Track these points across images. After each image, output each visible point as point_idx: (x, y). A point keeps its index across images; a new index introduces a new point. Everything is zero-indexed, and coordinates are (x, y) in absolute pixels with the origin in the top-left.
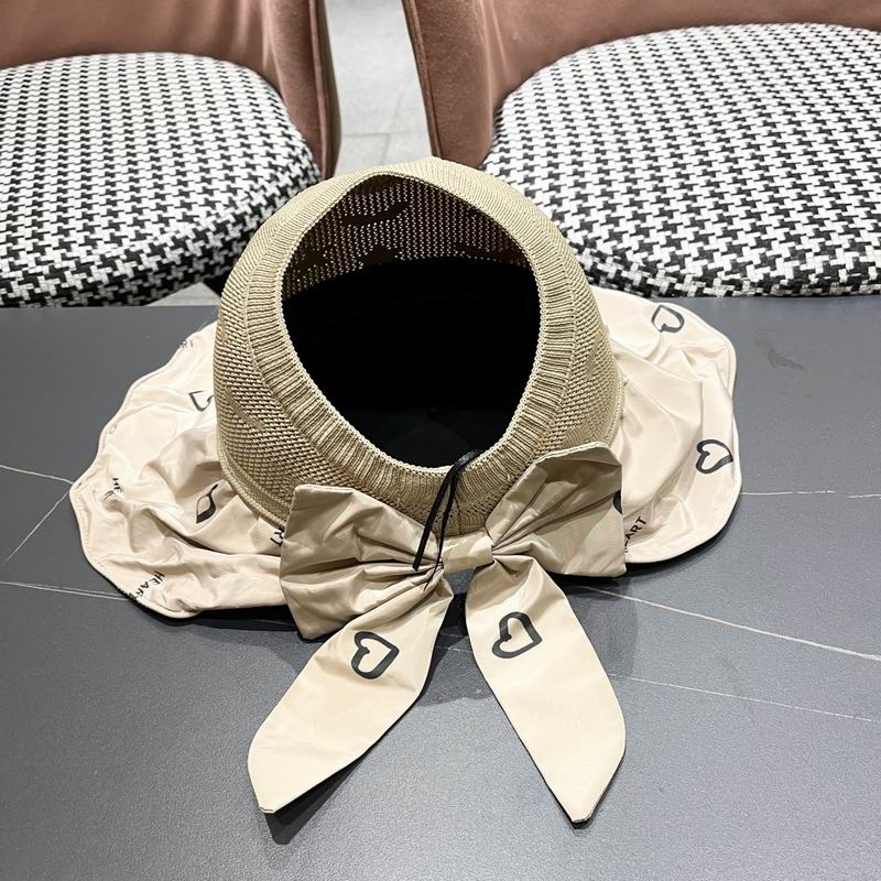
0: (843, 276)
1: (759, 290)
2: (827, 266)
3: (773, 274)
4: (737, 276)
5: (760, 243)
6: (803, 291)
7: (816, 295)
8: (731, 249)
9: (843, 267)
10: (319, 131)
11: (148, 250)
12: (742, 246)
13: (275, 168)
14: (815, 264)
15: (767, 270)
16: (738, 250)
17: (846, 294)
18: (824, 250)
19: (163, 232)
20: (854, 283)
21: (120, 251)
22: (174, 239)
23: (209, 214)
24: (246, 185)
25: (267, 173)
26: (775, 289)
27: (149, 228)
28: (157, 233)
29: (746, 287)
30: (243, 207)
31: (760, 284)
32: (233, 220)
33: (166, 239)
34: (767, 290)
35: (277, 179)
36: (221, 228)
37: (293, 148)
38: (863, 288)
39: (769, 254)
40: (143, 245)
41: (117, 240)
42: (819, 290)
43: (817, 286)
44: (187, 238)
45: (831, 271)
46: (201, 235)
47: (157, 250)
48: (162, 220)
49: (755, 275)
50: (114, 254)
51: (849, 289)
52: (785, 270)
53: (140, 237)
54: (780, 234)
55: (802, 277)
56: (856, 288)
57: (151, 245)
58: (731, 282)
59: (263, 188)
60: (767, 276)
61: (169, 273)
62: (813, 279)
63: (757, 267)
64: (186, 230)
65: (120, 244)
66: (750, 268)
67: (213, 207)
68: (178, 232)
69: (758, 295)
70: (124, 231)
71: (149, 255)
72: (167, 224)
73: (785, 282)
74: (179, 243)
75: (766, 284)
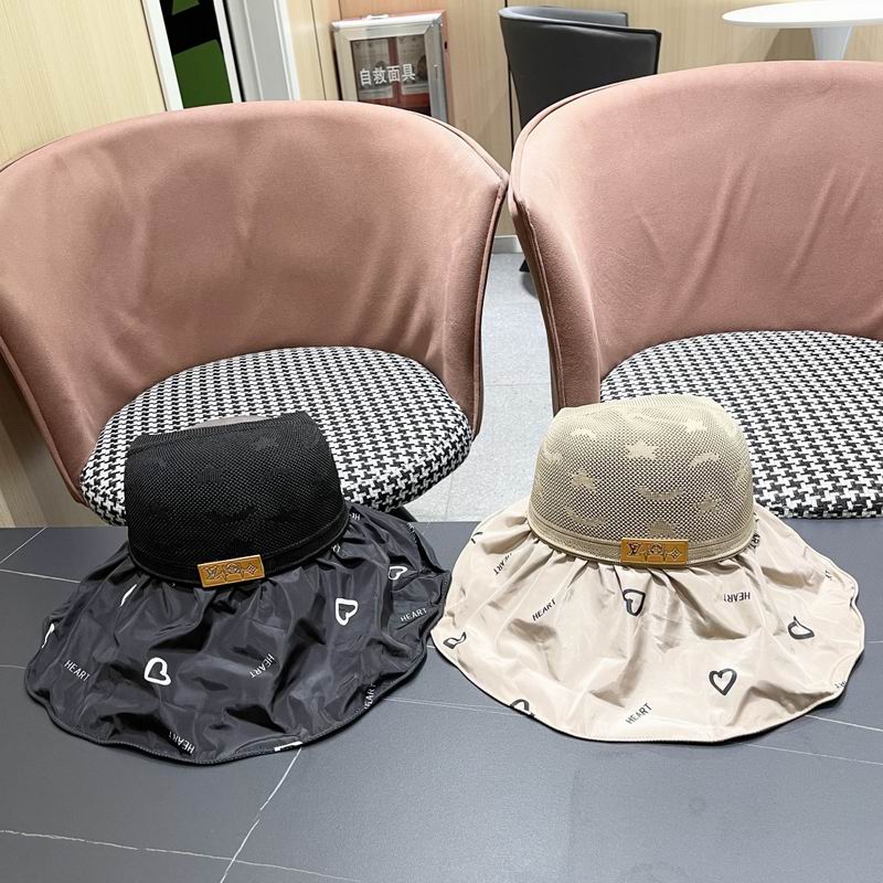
0: (850, 506)
1: (796, 514)
2: (838, 499)
3: (804, 504)
4: (780, 505)
5: (792, 484)
6: (825, 515)
7: (833, 518)
8: (774, 488)
9: (850, 500)
10: (472, 404)
11: (373, 485)
12: (781, 485)
13: (448, 429)
14: (831, 497)
15: (799, 501)
16: (779, 488)
17: (853, 517)
18: (835, 489)
19: (382, 473)
20: (858, 510)
21: (356, 486)
22: (389, 478)
23: (410, 462)
24: (431, 441)
25: (443, 433)
26: (806, 513)
27: (373, 470)
28: (378, 474)
29: (786, 512)
30: (431, 457)
31: (796, 510)
32: (425, 465)
33: (384, 478)
34: (801, 514)
35: (450, 437)
36: (418, 470)
37: (457, 415)
38: (864, 513)
39: (800, 491)
40: (370, 482)
41: (353, 479)
42: (835, 515)
43: (833, 512)
44: (397, 477)
45: (842, 502)
46: (406, 475)
47: (379, 485)
48: (380, 465)
49: (793, 505)
50: (352, 487)
51: (855, 514)
52: (812, 501)
53: (368, 477)
54: (805, 478)
55: (822, 506)
56: (860, 513)
57: (375, 482)
58: (776, 509)
59: (442, 443)
60: (799, 505)
61: (384, 501)
62: (831, 508)
63: (792, 499)
64: (397, 471)
65: (356, 481)
66: (788, 500)
67: (412, 456)
68: (392, 473)
69: (794, 517)
70: (357, 472)
71: (374, 489)
72: (385, 468)
73: (812, 509)
74: (393, 480)
75: (799, 510)
